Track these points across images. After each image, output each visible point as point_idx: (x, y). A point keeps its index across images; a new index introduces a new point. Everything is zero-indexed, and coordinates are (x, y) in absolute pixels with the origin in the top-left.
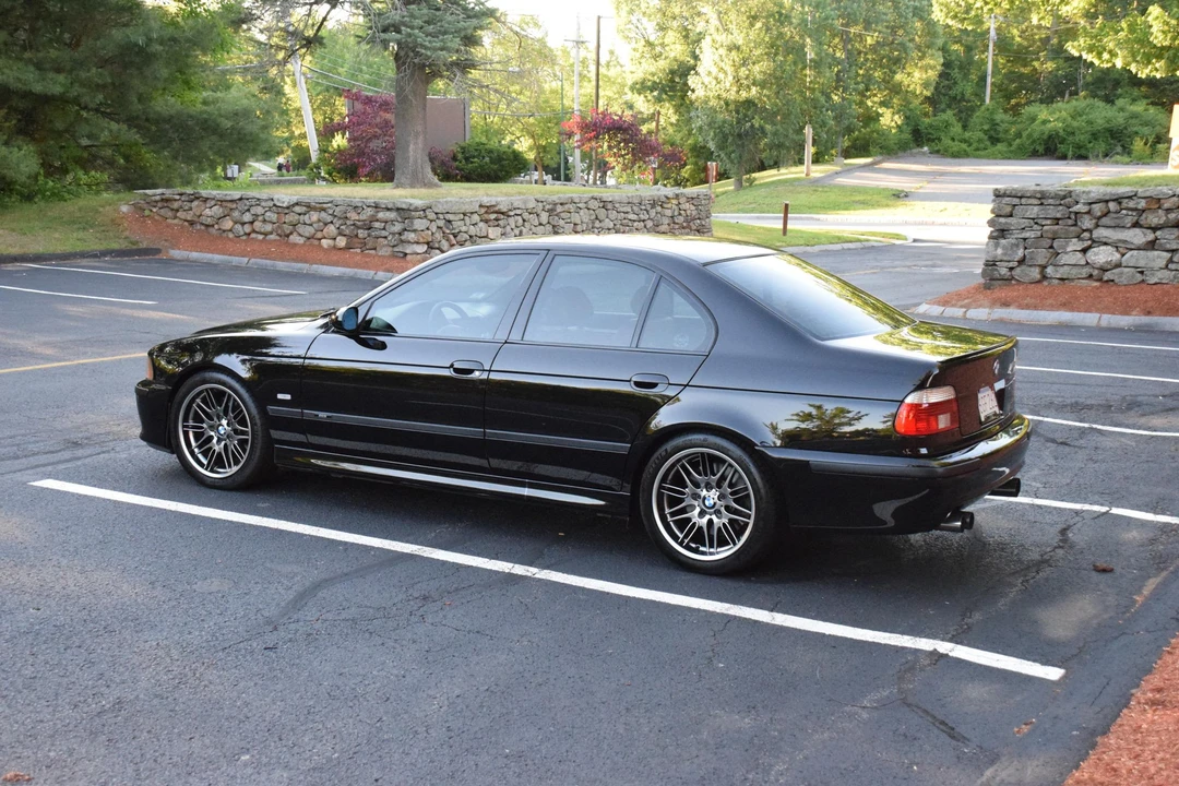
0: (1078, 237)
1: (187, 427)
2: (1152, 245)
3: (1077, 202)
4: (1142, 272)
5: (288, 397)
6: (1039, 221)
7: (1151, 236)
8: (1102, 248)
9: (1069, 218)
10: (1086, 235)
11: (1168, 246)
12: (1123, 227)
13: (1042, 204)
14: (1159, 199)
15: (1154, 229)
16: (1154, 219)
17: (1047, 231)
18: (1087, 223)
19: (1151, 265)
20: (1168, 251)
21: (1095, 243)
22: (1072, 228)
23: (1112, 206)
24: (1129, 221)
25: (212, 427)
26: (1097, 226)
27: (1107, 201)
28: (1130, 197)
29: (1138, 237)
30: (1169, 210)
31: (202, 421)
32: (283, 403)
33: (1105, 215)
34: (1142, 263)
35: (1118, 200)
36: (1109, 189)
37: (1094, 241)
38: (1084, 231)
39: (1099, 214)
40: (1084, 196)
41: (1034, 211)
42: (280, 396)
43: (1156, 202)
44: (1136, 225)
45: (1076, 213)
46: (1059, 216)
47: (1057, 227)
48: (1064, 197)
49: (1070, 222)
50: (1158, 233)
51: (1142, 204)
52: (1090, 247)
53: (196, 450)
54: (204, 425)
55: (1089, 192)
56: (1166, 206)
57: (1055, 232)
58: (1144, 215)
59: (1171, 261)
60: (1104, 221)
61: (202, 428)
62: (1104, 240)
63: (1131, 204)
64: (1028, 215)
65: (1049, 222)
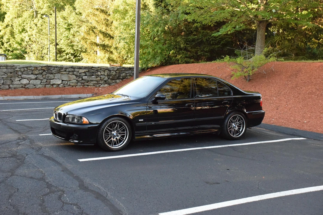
0: (18, 77)
2: (36, 79)
3: (16, 68)
4: (35, 85)
6: (7, 73)
7: (36, 77)
8: (24, 79)
9: (15, 72)
10: (20, 76)
11: (40, 79)
12: (29, 74)
13: (7, 68)
14: (37, 68)
15: (36, 75)
16: (37, 72)
17: (9, 76)
18: (20, 73)
19: (37, 83)
20: (40, 80)
21: (23, 78)
22: (16, 75)
23: (26, 69)
24: (30, 73)
26: (22, 74)
27: (24, 68)
28: (30, 67)
29: (33, 77)
30: (39, 70)
34: (35, 83)
35: (27, 67)
36: (24, 65)
37: (22, 78)
38: (19, 75)
39: (23, 71)
40: (18, 66)
41: (5, 70)
43: (36, 68)
44: (32, 74)
45: (17, 71)
46: (12, 71)
47: (11, 74)
48: (12, 67)
49: (15, 73)
50: (37, 76)
51: (33, 69)
52: (21, 79)
55: (19, 65)
56: (38, 69)
57: (11, 76)
58: (34, 71)
59: (41, 82)
60: (24, 73)
62: (25, 78)
63: (30, 69)
64: (3, 71)
65: (9, 73)
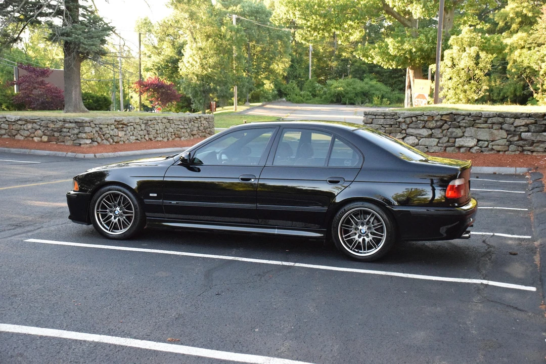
0: (400, 132)
1: (98, 211)
2: (431, 136)
3: (399, 118)
4: (427, 148)
5: (155, 195)
6: (384, 126)
7: (430, 132)
8: (410, 137)
9: (396, 124)
10: (404, 131)
11: (437, 136)
12: (419, 128)
13: (385, 118)
14: (433, 116)
15: (431, 129)
16: (432, 125)
17: (387, 130)
18: (404, 126)
19: (431, 144)
20: (437, 138)
21: (408, 135)
22: (398, 129)
23: (414, 119)
24: (421, 126)
25: (111, 212)
26: (408, 128)
27: (412, 117)
28: (421, 115)
29: (425, 132)
30: (437, 121)
31: (106, 209)
32: (153, 198)
33: (411, 123)
34: (427, 144)
35: (416, 116)
36: (412, 112)
37: (407, 134)
38: (403, 130)
39: (409, 122)
40: (402, 115)
41: (382, 121)
42: (151, 195)
43: (432, 117)
44: (424, 127)
45: (399, 122)
46: (392, 123)
47: (391, 128)
48: (394, 115)
49: (397, 126)
50: (433, 131)
51: (426, 118)
52: (405, 137)
53: (103, 222)
54: (107, 210)
55: (404, 113)
56: (436, 119)
57: (391, 130)
58: (427, 123)
59: (439, 142)
60: (411, 125)
61: (107, 212)
62: (411, 134)
63: (422, 118)
64: (379, 123)
65: (388, 126)
